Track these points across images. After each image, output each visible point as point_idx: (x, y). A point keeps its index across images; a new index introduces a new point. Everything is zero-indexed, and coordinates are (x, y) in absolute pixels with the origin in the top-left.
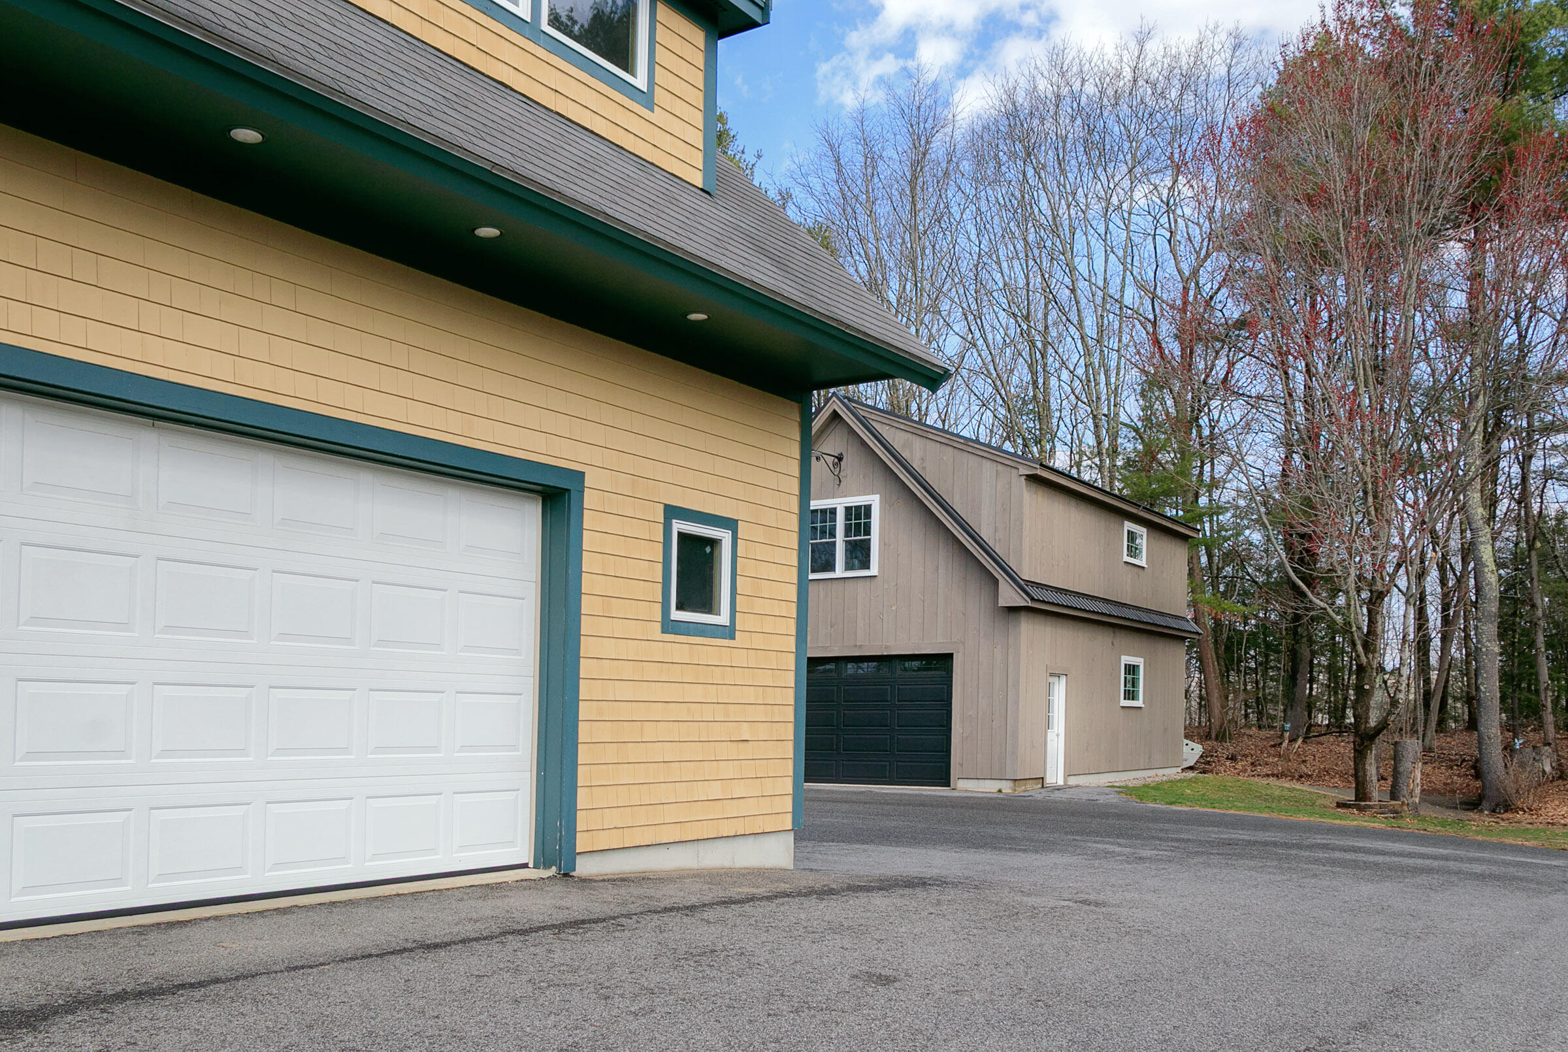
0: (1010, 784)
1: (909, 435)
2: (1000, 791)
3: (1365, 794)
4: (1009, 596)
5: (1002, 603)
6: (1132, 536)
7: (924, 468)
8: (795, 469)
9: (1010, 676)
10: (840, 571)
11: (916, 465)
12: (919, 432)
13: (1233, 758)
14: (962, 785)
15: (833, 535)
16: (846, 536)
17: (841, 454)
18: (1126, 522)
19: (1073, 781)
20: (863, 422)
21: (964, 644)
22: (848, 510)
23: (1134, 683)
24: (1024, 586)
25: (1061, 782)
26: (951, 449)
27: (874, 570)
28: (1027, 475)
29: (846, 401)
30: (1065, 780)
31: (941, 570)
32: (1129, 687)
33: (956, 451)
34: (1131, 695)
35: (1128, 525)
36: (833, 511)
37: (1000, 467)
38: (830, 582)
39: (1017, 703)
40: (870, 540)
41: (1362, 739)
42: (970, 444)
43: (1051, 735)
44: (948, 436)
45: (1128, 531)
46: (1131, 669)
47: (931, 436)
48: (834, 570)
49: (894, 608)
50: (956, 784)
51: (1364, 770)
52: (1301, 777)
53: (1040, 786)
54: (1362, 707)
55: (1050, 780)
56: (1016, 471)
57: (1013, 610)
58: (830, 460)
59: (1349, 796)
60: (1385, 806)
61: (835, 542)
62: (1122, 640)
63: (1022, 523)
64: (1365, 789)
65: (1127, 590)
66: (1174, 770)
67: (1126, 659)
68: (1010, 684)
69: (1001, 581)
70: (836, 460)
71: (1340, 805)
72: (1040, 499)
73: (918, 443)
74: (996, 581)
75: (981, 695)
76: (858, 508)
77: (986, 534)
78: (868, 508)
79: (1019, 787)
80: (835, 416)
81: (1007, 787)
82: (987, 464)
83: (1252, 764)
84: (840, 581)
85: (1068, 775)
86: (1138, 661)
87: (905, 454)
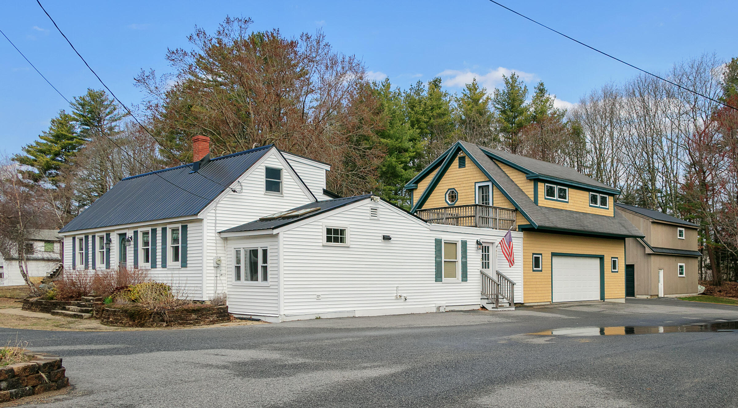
2: (647, 298)
4: (648, 251)
5: (646, 253)
6: (681, 231)
8: (624, 249)
9: (649, 270)
13: (720, 291)
14: (638, 296)
19: (666, 296)
21: (637, 262)
23: (682, 270)
24: (651, 248)
25: (663, 296)
28: (652, 222)
32: (681, 272)
33: (633, 215)
35: (679, 229)
37: (645, 220)
39: (651, 276)
43: (660, 284)
46: (681, 267)
47: (627, 211)
50: (636, 296)
53: (657, 297)
55: (660, 296)
56: (649, 220)
57: (649, 254)
62: (678, 259)
63: (651, 233)
65: (679, 246)
66: (695, 294)
67: (679, 264)
68: (649, 272)
69: (646, 248)
74: (645, 247)
79: (652, 297)
81: (649, 297)
82: (641, 219)
85: (664, 294)
86: (683, 264)
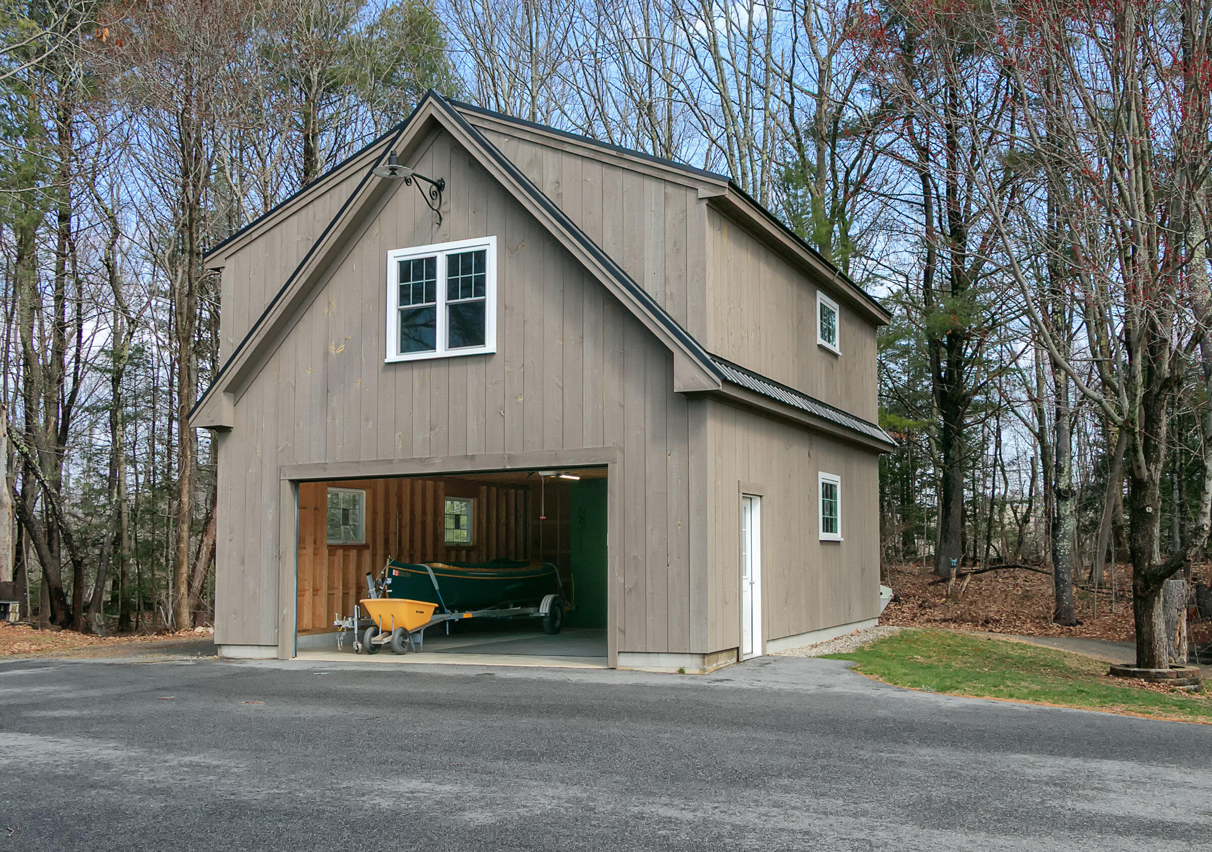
0: (697, 660)
1: (538, 150)
2: (681, 671)
3: (1153, 657)
4: (691, 376)
5: (679, 386)
6: (825, 313)
7: (559, 195)
9: (693, 497)
10: (442, 349)
11: (548, 191)
12: (553, 144)
14: (624, 661)
15: (432, 296)
16: (450, 297)
17: (442, 180)
18: (818, 292)
19: (774, 649)
20: (472, 131)
21: (622, 450)
22: (452, 260)
23: (832, 509)
24: (708, 362)
25: (759, 652)
26: (597, 167)
27: (491, 345)
28: (709, 199)
29: (448, 103)
30: (764, 648)
31: (588, 344)
32: (828, 514)
33: (605, 169)
34: (829, 526)
35: (821, 297)
36: (432, 262)
37: (670, 189)
38: (428, 364)
39: (703, 537)
40: (484, 301)
41: (1146, 582)
42: (626, 156)
43: (745, 584)
44: (593, 147)
45: (821, 304)
46: (829, 490)
47: (569, 149)
48: (433, 348)
49: (521, 400)
50: (615, 659)
51: (1151, 625)
52: (987, 622)
53: (735, 660)
54: (1143, 537)
55: (746, 650)
56: (691, 196)
57: (695, 398)
58: (426, 187)
59: (1127, 657)
60: (1183, 674)
61: (435, 307)
62: (823, 453)
63: (704, 269)
64: (1152, 650)
65: (821, 383)
67: (824, 477)
68: (692, 509)
69: (678, 358)
70: (434, 188)
71: (1115, 672)
72: (725, 240)
73: (550, 158)
74: (668, 356)
75: (649, 528)
76: (466, 256)
77: (651, 287)
78: (481, 256)
79: (709, 664)
80: (433, 125)
81: (691, 666)
82: (651, 187)
83: (920, 606)
84: (442, 362)
85: (768, 639)
86: (835, 479)
87: (532, 176)
